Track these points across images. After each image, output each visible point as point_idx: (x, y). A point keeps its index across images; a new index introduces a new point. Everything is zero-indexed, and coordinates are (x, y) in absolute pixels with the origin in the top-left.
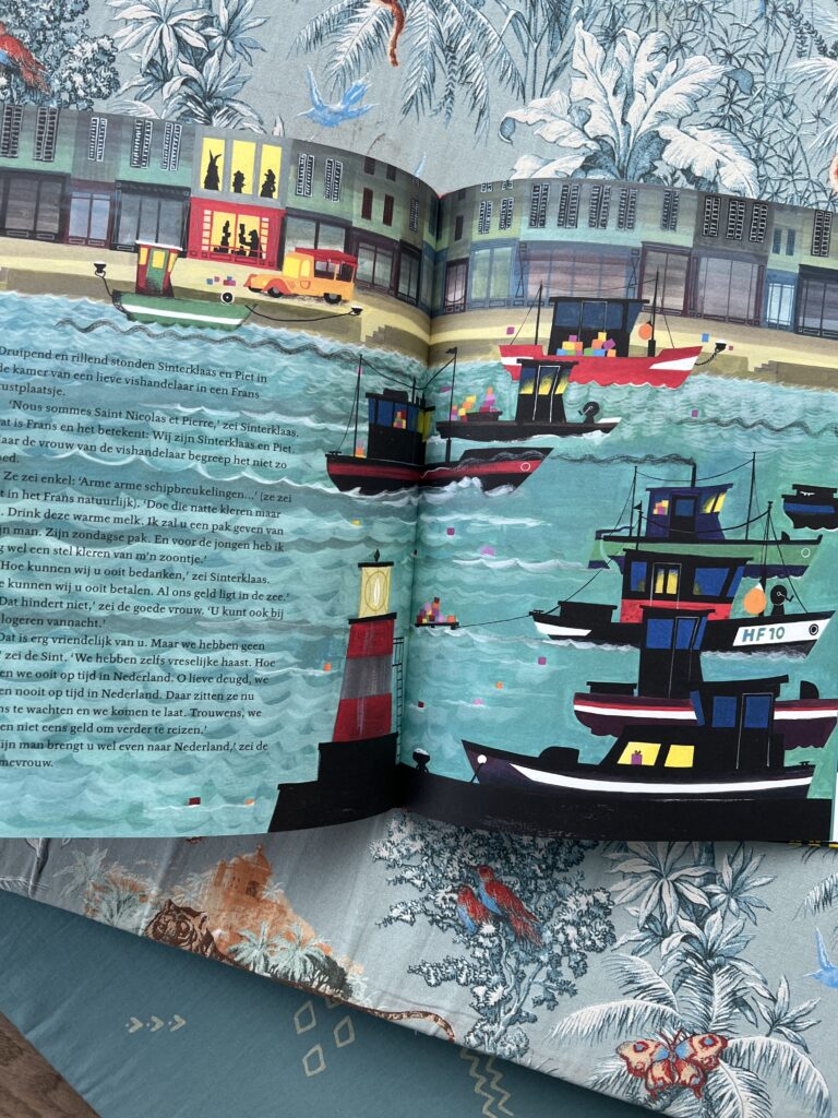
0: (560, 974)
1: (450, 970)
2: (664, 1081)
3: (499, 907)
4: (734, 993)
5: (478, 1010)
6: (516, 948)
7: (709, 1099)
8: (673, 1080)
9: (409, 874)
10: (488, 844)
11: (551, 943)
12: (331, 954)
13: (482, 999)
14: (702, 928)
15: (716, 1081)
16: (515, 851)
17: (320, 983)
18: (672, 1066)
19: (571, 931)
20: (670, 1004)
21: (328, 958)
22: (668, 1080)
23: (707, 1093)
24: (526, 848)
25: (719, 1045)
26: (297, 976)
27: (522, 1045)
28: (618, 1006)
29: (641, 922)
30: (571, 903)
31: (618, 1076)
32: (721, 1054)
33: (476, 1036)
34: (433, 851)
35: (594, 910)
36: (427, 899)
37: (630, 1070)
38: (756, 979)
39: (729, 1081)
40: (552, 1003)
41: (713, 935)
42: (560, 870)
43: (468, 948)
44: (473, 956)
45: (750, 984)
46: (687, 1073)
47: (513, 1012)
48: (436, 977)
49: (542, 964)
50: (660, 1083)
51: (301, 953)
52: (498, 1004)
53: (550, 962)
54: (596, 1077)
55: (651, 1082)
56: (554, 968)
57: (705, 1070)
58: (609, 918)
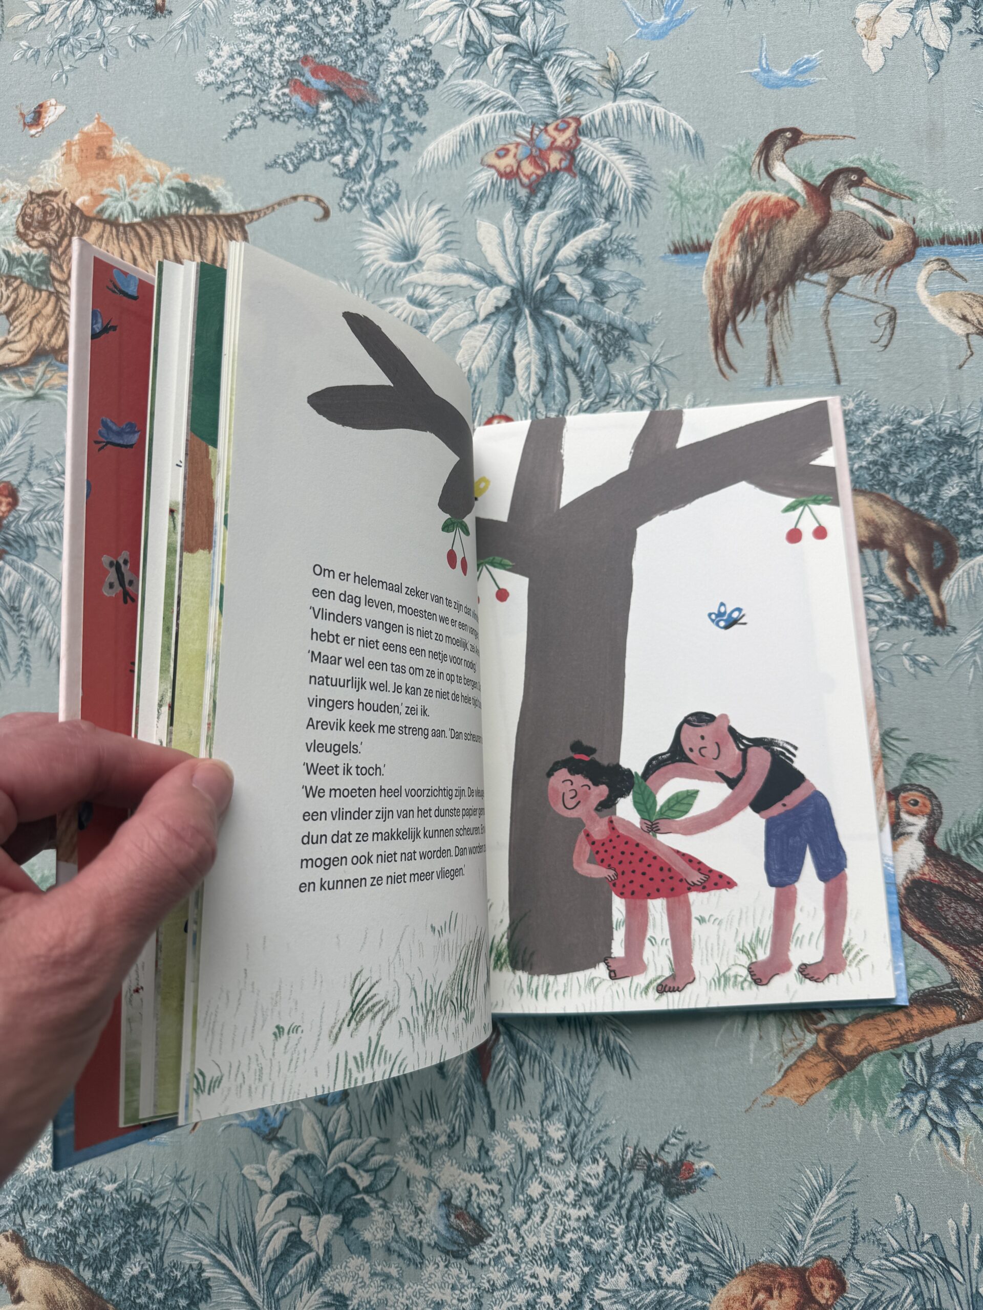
0: (404, 118)
1: (303, 152)
2: (538, 176)
3: (328, 83)
4: (568, 76)
5: (342, 176)
6: (357, 111)
7: (583, 174)
8: (544, 169)
9: (238, 88)
10: (301, 38)
11: (387, 97)
12: (190, 180)
13: (341, 166)
14: (518, 35)
15: (584, 156)
16: (327, 34)
17: (188, 208)
18: (538, 157)
19: (402, 80)
20: (514, 106)
21: (187, 184)
22: (539, 172)
23: (581, 170)
24: (337, 28)
25: (573, 125)
26: (166, 211)
27: (393, 190)
28: (466, 126)
29: (462, 48)
30: (392, 57)
31: (493, 184)
32: (578, 132)
33: (349, 198)
34: (254, 62)
35: (418, 56)
36: (261, 101)
37: (501, 175)
38: (584, 58)
39: (596, 152)
40: (405, 144)
41: (530, 38)
42: (373, 34)
43: (313, 128)
44: (320, 133)
45: (580, 65)
46: (555, 159)
47: (374, 167)
48: (293, 164)
49: (384, 117)
50: (534, 177)
51: (163, 188)
52: (358, 163)
53: (392, 110)
54: (472, 194)
55: (525, 181)
56: (398, 116)
57: (570, 152)
58: (432, 57)
